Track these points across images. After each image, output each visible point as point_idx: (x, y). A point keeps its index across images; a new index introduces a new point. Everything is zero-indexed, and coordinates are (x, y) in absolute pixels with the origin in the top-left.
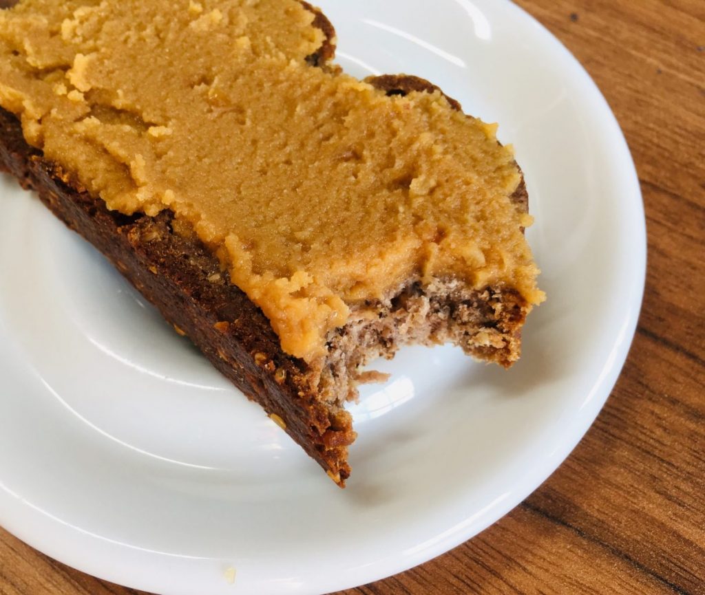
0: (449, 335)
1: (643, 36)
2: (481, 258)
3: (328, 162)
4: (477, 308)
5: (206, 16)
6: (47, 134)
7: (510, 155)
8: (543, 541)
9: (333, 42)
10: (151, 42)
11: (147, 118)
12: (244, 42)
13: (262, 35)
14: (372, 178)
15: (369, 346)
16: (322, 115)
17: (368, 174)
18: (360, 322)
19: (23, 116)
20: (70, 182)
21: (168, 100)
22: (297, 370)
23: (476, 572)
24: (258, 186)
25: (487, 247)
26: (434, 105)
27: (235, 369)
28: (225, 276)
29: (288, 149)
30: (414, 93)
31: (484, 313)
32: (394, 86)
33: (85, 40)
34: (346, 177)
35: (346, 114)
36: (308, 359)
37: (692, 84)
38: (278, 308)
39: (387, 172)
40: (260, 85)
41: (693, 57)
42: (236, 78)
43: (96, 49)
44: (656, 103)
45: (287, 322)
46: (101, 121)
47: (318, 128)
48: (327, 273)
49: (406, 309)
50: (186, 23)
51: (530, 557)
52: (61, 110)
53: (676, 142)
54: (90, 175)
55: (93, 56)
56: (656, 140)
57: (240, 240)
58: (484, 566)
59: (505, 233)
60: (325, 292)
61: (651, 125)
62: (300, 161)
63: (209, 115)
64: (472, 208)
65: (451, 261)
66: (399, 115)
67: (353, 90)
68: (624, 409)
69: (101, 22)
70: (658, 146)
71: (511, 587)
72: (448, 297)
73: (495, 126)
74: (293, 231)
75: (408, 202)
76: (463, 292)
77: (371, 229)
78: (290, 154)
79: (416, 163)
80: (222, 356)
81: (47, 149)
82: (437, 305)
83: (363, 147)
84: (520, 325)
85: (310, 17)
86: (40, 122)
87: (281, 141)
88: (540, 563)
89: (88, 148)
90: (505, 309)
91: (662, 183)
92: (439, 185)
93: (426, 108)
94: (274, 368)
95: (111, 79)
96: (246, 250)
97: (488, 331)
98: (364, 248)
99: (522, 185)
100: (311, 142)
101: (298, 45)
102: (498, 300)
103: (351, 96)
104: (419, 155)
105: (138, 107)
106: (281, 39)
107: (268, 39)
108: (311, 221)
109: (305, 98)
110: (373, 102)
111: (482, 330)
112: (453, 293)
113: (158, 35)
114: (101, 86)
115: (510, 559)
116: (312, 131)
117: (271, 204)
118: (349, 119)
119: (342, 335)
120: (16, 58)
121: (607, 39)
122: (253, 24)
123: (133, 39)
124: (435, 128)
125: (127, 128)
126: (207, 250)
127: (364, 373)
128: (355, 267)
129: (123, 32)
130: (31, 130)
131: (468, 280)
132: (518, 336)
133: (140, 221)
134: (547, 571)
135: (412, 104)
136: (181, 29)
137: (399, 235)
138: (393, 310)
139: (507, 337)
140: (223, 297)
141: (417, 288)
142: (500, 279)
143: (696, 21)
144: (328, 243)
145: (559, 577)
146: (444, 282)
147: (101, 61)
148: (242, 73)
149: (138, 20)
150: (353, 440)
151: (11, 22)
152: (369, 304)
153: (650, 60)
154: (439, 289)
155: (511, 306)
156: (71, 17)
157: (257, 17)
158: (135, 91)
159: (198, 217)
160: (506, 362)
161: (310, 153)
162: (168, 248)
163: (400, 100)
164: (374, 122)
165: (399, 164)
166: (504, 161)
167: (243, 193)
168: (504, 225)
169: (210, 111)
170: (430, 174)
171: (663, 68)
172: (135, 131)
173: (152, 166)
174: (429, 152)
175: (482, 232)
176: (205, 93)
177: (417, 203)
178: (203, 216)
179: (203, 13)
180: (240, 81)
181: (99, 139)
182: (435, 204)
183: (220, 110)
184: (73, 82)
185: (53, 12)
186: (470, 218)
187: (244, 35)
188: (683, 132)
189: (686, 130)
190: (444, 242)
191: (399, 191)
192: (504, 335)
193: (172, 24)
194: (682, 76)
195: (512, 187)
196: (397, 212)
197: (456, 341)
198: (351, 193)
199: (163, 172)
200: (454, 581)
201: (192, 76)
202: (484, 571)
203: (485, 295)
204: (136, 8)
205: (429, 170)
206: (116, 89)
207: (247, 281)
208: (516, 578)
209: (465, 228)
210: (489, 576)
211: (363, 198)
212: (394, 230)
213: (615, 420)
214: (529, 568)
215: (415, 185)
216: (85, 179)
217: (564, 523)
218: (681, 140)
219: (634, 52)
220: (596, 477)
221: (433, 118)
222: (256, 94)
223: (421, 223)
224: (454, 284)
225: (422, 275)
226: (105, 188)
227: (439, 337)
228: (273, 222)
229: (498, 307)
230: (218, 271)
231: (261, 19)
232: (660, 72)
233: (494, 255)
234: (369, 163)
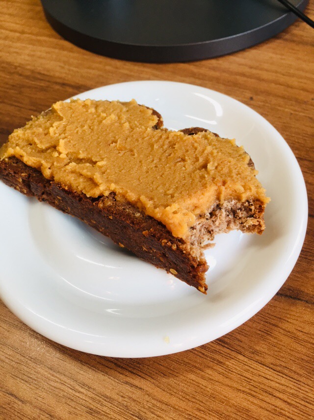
0: (235, 225)
1: (281, 101)
2: (242, 189)
3: (172, 164)
4: (244, 210)
5: (109, 117)
6: (55, 173)
7: (243, 150)
8: (293, 308)
9: (161, 120)
10: (88, 131)
11: (94, 160)
12: (127, 125)
13: (133, 121)
14: (191, 167)
15: (204, 235)
16: (166, 147)
17: (189, 166)
18: (199, 224)
19: (42, 167)
20: (69, 189)
21: (101, 152)
22: (180, 244)
23: (268, 327)
24: (147, 177)
25: (243, 184)
26: (209, 136)
27: (151, 253)
28: (143, 213)
29: (155, 162)
30: (200, 133)
31: (247, 212)
32: (191, 132)
33: (60, 135)
34: (181, 168)
35: (175, 145)
36: (184, 238)
37: (306, 116)
38: (169, 219)
39: (197, 164)
40: (137, 140)
41: (304, 106)
42: (127, 139)
43: (65, 138)
44: (293, 126)
45: (174, 223)
46: (77, 164)
47: (165, 152)
48: (184, 204)
49: (216, 216)
50: (100, 122)
51: (288, 316)
52: (58, 162)
53: (305, 140)
54: (77, 185)
55: (66, 140)
56: (296, 140)
57: (146, 197)
58: (270, 324)
59: (249, 178)
60: (185, 211)
61: (293, 135)
62: (161, 165)
63: (119, 154)
64: (234, 171)
65: (230, 192)
66: (196, 142)
67: (175, 135)
68: (311, 248)
69: (65, 127)
70: (298, 143)
71: (284, 330)
72: (232, 208)
73: (235, 139)
74: (165, 192)
75: (208, 173)
76: (238, 204)
77: (197, 185)
78: (156, 164)
79: (208, 158)
80: (144, 249)
81: (56, 178)
82: (228, 213)
83: (185, 156)
84: (263, 213)
85: (151, 112)
86: (50, 168)
87: (151, 159)
88: (294, 318)
89: (73, 175)
90: (256, 208)
91: (304, 156)
92: (219, 165)
93: (206, 138)
94: (171, 244)
95: (75, 148)
96: (150, 200)
97: (251, 218)
98: (196, 192)
99: (250, 160)
100: (163, 158)
101: (148, 122)
102: (252, 205)
103: (175, 138)
104: (208, 155)
105: (89, 156)
106: (141, 122)
107: (136, 122)
108: (172, 186)
109: (157, 141)
110: (185, 138)
111: (248, 218)
112: (233, 206)
113: (90, 128)
114: (72, 151)
115: (280, 318)
116: (163, 153)
117: (154, 183)
118: (176, 146)
119: (193, 230)
120: (31, 146)
121: (267, 105)
122: (128, 118)
123: (80, 131)
124: (211, 144)
125: (88, 164)
126: (132, 205)
127: (204, 246)
128: (194, 201)
129: (75, 129)
130: (47, 173)
131: (239, 199)
132: (263, 219)
133: (102, 199)
134: (297, 320)
135: (200, 137)
136: (99, 124)
137: (208, 185)
138: (211, 217)
139: (259, 220)
140: (143, 221)
141: (219, 207)
142: (251, 196)
143: (301, 92)
144: (181, 193)
145: (303, 322)
146: (229, 202)
147: (69, 141)
148: (128, 136)
149: (81, 124)
150: (208, 269)
151: (26, 132)
152: (201, 216)
153: (286, 110)
154: (227, 206)
155: (258, 206)
156: (52, 126)
157: (129, 115)
158: (86, 150)
159: (127, 192)
160: (260, 232)
161: (164, 162)
162: (116, 207)
163: (195, 136)
164: (187, 146)
165: (201, 160)
166: (241, 152)
167: (141, 181)
168: (248, 175)
169: (120, 153)
170: (214, 162)
171: (292, 112)
172: (91, 165)
173: (102, 176)
174: (212, 153)
175: (240, 179)
176: (116, 146)
177: (212, 172)
178: (129, 191)
179: (107, 117)
180: (129, 140)
181: (78, 170)
182: (219, 172)
183: (123, 152)
184: (61, 151)
185: (43, 126)
186: (234, 174)
187: (125, 122)
188: (307, 135)
189: (308, 134)
190: (226, 185)
191: (204, 169)
192: (258, 219)
193: (95, 123)
194: (301, 114)
195: (247, 161)
196: (205, 177)
197: (238, 227)
198: (185, 174)
199: (107, 178)
200: (259, 332)
201: (108, 141)
202: (271, 326)
203: (247, 204)
204: (78, 119)
205: (213, 160)
206: (78, 151)
207: (154, 212)
208: (285, 326)
209: (233, 179)
210: (273, 327)
211: (190, 175)
212: (206, 184)
213: (309, 254)
214: (289, 320)
215: (209, 166)
216: (75, 187)
217: (299, 299)
218: (307, 139)
219: (279, 108)
220: (307, 278)
221: (209, 141)
222: (136, 144)
223: (216, 180)
224: (233, 202)
225: (220, 201)
226: (84, 188)
227: (231, 227)
228: (157, 189)
229: (253, 208)
230: (139, 212)
231: (131, 116)
232: (291, 114)
233: (247, 187)
234: (189, 161)
